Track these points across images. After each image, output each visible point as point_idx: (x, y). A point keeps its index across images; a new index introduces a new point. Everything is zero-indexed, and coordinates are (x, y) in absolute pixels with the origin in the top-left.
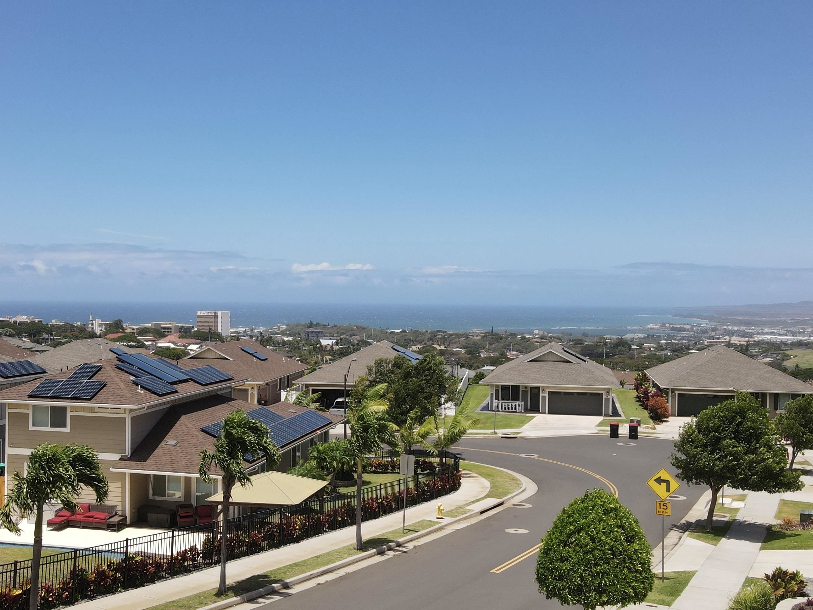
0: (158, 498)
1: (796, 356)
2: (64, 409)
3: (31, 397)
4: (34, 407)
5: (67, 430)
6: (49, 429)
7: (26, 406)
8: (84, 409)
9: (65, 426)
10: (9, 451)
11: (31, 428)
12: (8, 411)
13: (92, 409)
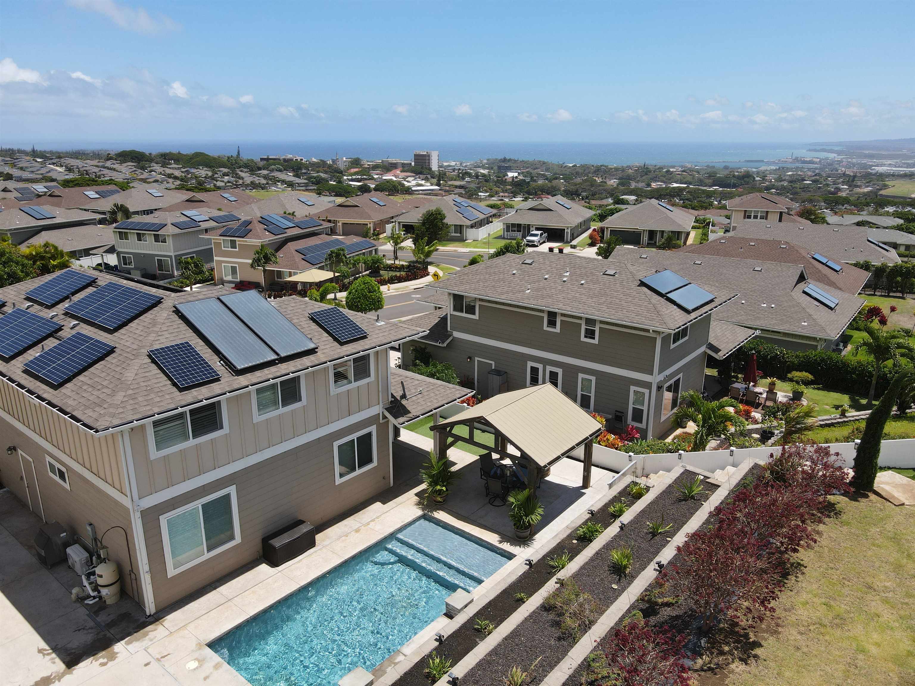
0: (279, 280)
1: (894, 186)
2: (235, 240)
3: (220, 235)
4: (223, 239)
5: (237, 250)
6: (230, 249)
7: (220, 240)
8: (243, 241)
9: (236, 248)
10: (215, 258)
11: (223, 249)
12: (213, 241)
13: (246, 241)
